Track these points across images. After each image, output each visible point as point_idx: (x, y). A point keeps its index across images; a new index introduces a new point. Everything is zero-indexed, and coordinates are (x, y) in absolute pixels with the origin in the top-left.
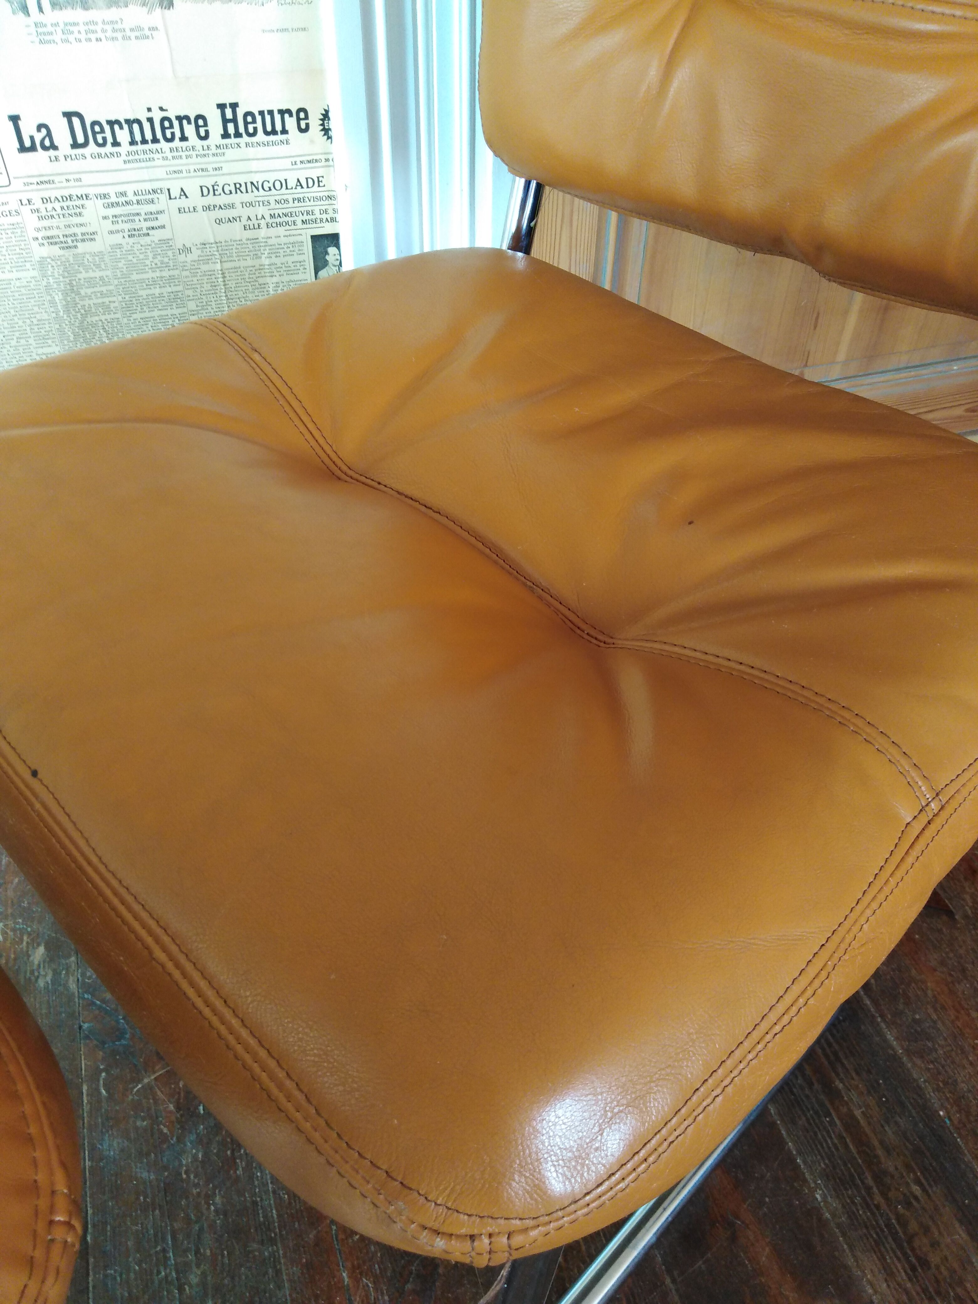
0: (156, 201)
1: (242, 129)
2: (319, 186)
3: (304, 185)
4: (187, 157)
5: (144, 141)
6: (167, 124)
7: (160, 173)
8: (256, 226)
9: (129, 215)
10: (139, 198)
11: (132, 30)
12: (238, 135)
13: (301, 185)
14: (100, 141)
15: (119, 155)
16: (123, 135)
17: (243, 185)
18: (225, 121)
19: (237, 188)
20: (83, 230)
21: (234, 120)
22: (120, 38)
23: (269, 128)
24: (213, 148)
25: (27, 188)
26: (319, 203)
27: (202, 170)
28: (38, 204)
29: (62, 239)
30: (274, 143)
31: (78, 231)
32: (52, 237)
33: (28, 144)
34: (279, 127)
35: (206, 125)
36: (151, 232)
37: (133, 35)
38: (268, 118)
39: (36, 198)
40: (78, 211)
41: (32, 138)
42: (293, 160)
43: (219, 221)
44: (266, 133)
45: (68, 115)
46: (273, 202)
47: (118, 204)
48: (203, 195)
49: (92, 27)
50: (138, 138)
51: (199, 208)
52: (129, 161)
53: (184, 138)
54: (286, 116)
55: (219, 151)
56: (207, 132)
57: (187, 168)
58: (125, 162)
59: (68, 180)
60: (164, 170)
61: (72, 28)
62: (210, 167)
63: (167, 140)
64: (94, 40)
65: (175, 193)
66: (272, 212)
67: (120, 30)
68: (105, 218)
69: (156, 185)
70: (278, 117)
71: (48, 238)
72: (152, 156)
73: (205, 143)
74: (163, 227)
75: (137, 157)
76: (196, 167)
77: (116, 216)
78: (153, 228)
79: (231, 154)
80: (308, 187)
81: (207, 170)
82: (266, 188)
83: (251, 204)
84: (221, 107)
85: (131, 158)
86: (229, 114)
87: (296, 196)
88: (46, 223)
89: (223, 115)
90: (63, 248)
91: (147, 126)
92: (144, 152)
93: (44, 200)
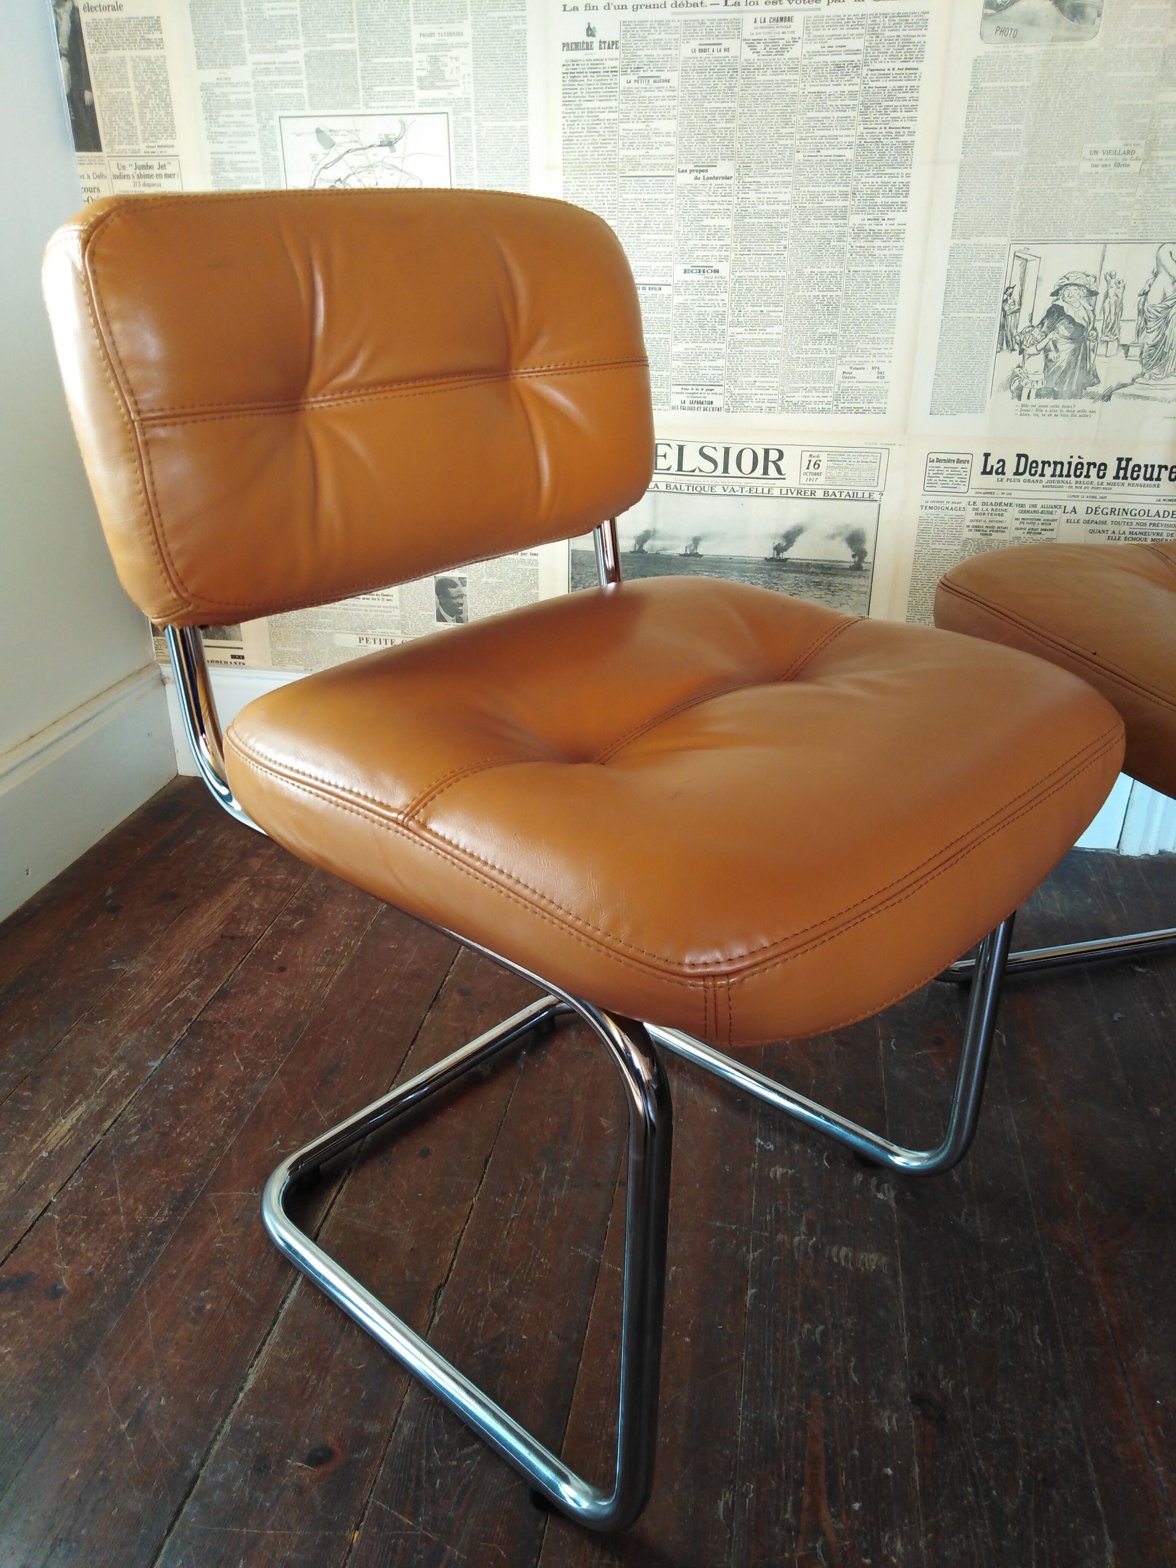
0: (1054, 513)
1: (1129, 475)
2: (1172, 517)
3: (1161, 515)
4: (1085, 488)
5: (1061, 475)
6: (1079, 466)
7: (1064, 496)
8: (1117, 538)
9: (1032, 519)
10: (1043, 509)
11: (1079, 411)
12: (1125, 478)
13: (1159, 515)
14: (1033, 472)
15: (1041, 481)
16: (1048, 471)
17: (1117, 510)
18: (1119, 468)
19: (1113, 511)
20: (1000, 525)
21: (1126, 469)
22: (1069, 416)
23: (1148, 476)
24: (1105, 484)
25: (977, 495)
26: (1168, 529)
27: (1093, 497)
28: (979, 506)
29: (984, 529)
30: (1148, 486)
31: (996, 525)
32: (979, 527)
33: (988, 469)
34: (1155, 476)
35: (1105, 469)
36: (1043, 532)
37: (1078, 414)
38: (1149, 469)
39: (979, 501)
40: (1001, 513)
41: (992, 467)
42: (1159, 498)
43: (1092, 532)
44: (1145, 478)
45: (1019, 456)
46: (1134, 523)
47: (1028, 511)
48: (1087, 513)
49: (1055, 409)
50: (1058, 472)
51: (1081, 521)
52: (1046, 486)
53: (1087, 476)
54: (1163, 470)
55: (1108, 486)
56: (1104, 474)
57: (1083, 494)
58: (1043, 486)
59: (1003, 494)
60: (1066, 494)
61: (1042, 408)
62: (1098, 496)
63: (1076, 476)
64: (1053, 415)
65: (1069, 509)
66: (1132, 530)
67: (1071, 411)
68: (1016, 519)
69: (1058, 503)
70: (1156, 470)
71: (976, 527)
72: (1062, 484)
73: (1101, 480)
74: (1053, 530)
75: (1052, 484)
76: (1089, 495)
77: (1024, 519)
78: (1045, 530)
79: (1115, 489)
80: (1163, 517)
81: (1096, 497)
82: (1133, 514)
83: (1118, 523)
84: (1120, 460)
85: (1049, 484)
86: (1123, 464)
87: (1153, 522)
88: (979, 517)
89: (1119, 464)
90: (982, 534)
91: (1066, 466)
92: (1058, 482)
93: (984, 504)
